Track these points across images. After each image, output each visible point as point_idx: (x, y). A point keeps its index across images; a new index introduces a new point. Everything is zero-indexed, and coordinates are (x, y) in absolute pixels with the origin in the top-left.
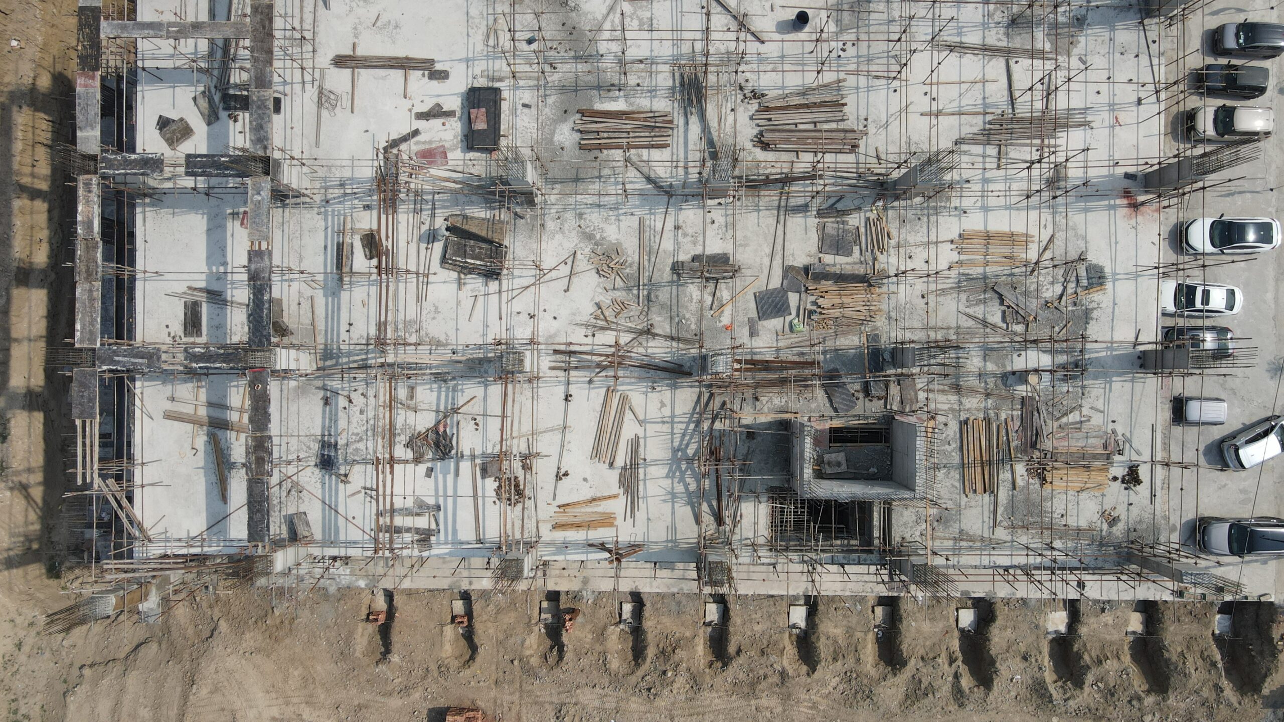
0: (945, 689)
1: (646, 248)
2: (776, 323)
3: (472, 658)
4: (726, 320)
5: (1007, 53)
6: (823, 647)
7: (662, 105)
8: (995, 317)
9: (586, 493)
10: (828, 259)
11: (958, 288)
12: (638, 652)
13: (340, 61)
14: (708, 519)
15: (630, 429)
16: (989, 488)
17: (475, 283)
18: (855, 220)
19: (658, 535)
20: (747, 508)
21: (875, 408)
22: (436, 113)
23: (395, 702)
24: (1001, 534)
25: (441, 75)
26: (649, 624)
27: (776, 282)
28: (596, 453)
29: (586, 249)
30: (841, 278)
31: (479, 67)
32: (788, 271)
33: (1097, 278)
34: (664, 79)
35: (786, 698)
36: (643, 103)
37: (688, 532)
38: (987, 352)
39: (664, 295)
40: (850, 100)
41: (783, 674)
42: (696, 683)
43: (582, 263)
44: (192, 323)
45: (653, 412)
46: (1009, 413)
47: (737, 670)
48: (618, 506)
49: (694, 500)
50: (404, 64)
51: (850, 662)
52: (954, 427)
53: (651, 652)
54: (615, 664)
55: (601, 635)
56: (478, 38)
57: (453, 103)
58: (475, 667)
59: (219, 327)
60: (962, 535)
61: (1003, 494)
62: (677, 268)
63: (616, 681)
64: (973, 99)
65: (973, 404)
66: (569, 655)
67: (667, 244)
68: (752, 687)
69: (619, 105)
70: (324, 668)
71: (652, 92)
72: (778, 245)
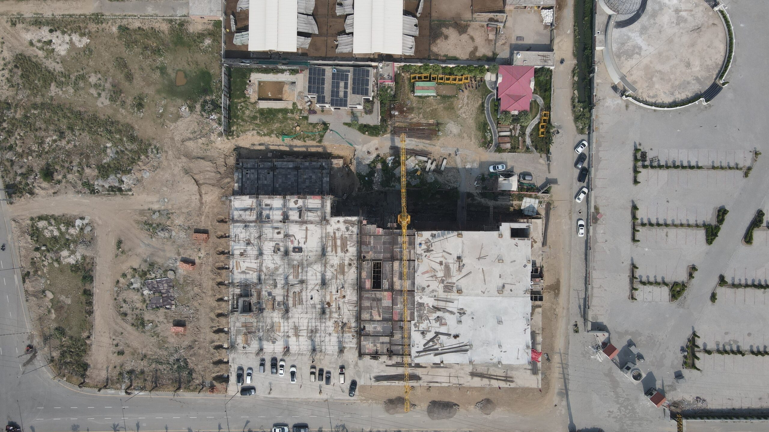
0: (213, 325)
1: (278, 275)
2: (267, 294)
3: (218, 238)
4: (268, 287)
5: (308, 330)
6: (220, 303)
7: (300, 277)
8: (268, 328)
9: (241, 266)
10: (277, 303)
11: (272, 322)
12: (219, 268)
13: (307, 228)
14: (238, 284)
15: (251, 272)
16: (242, 326)
17: (273, 249)
18: (282, 307)
19: (235, 277)
20: (239, 290)
21: (254, 310)
22: (299, 243)
23: (209, 223)
24: (236, 328)
25: (305, 244)
26: (224, 271)
27: (273, 295)
28: (247, 267)
29: (278, 266)
30: (273, 304)
31: (306, 249)
32: (275, 296)
33: (274, 343)
34: (304, 278)
35: (211, 296)
36: (300, 275)
37: (235, 281)
38: (263, 326)
39: (271, 278)
40: (300, 306)
41: (215, 295)
42: (214, 279)
43: (276, 265)
44: (266, 205)
45: (253, 276)
46: (253, 330)
47: (216, 287)
48: (239, 271)
49: (240, 282)
50: (306, 238)
51: (218, 308)
52: (251, 321)
53: (219, 271)
54: (217, 264)
55: (222, 262)
56: (310, 249)
57: (300, 245)
58: (216, 238)
59: (266, 209)
60: (235, 323)
61: (241, 328)
62: (275, 279)
63: (214, 264)
64: (301, 324)
65: (255, 324)
66: (218, 256)
67: (279, 278)
68: (213, 290)
69: (300, 271)
70: (216, 210)
71: (302, 276)
72: (278, 295)
